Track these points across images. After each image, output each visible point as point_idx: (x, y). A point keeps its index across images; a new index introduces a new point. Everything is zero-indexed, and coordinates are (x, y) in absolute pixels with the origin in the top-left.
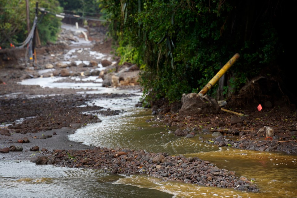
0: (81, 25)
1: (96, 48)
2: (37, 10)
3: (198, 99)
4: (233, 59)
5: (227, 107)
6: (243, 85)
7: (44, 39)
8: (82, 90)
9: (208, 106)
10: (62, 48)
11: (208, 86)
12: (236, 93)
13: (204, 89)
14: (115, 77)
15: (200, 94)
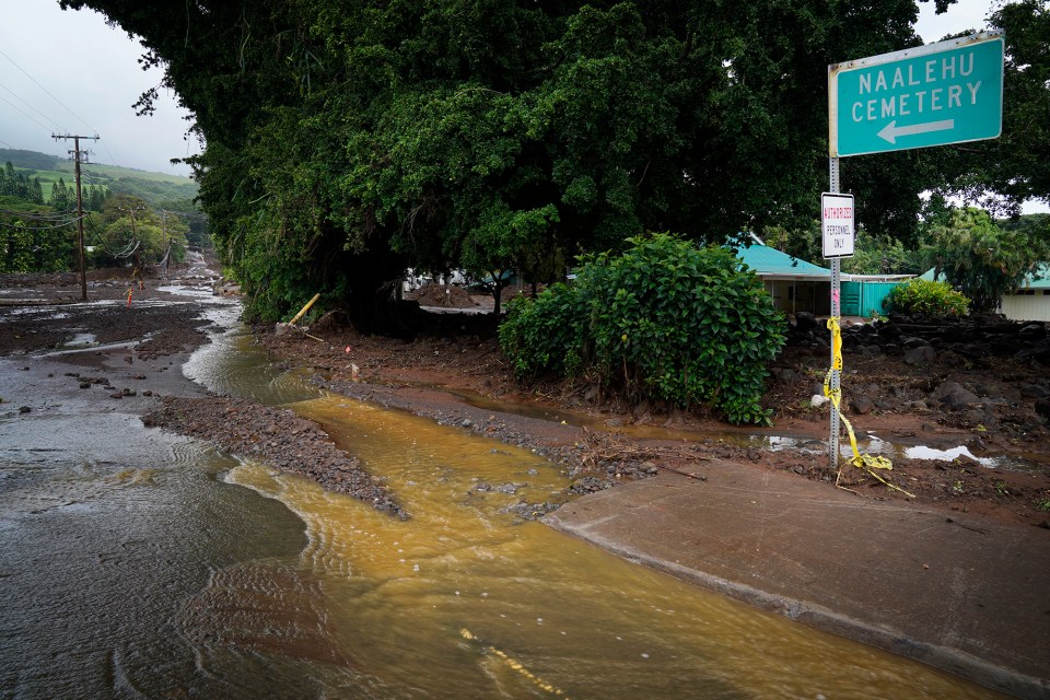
0: (200, 251)
1: (209, 267)
2: (171, 243)
3: (289, 327)
4: (316, 297)
5: (310, 332)
6: (321, 316)
7: (175, 260)
8: (198, 298)
9: (296, 333)
10: (187, 266)
11: (297, 317)
12: (316, 321)
13: (294, 320)
14: (221, 289)
15: (290, 324)
